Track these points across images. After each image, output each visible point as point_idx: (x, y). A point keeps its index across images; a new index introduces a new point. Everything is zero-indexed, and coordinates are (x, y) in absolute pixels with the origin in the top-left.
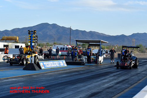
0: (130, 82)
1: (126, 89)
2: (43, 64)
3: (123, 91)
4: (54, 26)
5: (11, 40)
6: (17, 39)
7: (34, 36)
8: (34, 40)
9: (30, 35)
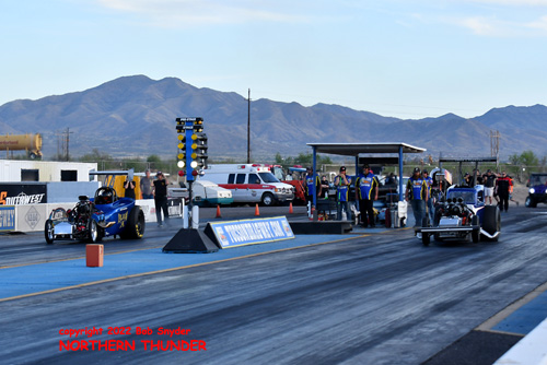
0: (534, 277)
1: (529, 292)
2: (224, 230)
3: (522, 298)
4: (172, 86)
5: (12, 149)
6: (37, 146)
7: (194, 137)
8: (196, 150)
9: (182, 136)
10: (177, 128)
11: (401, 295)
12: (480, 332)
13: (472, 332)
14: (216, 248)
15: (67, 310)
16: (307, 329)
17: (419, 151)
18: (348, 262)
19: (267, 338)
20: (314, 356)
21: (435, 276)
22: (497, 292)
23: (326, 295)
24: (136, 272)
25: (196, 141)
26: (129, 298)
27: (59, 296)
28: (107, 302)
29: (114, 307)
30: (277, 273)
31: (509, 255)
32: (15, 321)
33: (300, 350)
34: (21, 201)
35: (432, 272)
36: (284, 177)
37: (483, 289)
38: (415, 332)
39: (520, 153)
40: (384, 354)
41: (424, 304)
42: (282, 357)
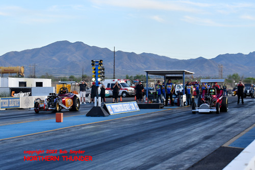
0: (243, 126)
2: (111, 107)
4: (79, 45)
5: (11, 73)
7: (99, 68)
8: (100, 73)
9: (94, 68)
10: (92, 64)
11: (189, 133)
12: (224, 147)
13: (221, 147)
14: (108, 114)
15: (54, 139)
16: (154, 146)
17: (191, 74)
18: (164, 120)
19: (138, 149)
20: (159, 156)
21: (202, 126)
22: (228, 132)
23: (158, 133)
24: (77, 124)
25: (100, 70)
26: (78, 134)
27: (48, 134)
28: (69, 136)
29: (72, 138)
30: (136, 124)
31: (231, 117)
32: (34, 144)
33: (153, 154)
34: (21, 95)
35: (201, 124)
36: (131, 85)
37: (223, 131)
38: (198, 147)
39: (232, 74)
40: (187, 155)
41: (199, 136)
42: (146, 157)
